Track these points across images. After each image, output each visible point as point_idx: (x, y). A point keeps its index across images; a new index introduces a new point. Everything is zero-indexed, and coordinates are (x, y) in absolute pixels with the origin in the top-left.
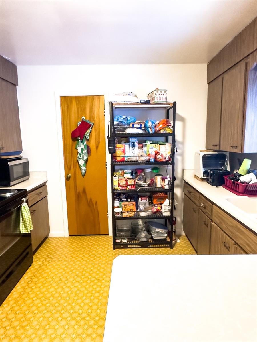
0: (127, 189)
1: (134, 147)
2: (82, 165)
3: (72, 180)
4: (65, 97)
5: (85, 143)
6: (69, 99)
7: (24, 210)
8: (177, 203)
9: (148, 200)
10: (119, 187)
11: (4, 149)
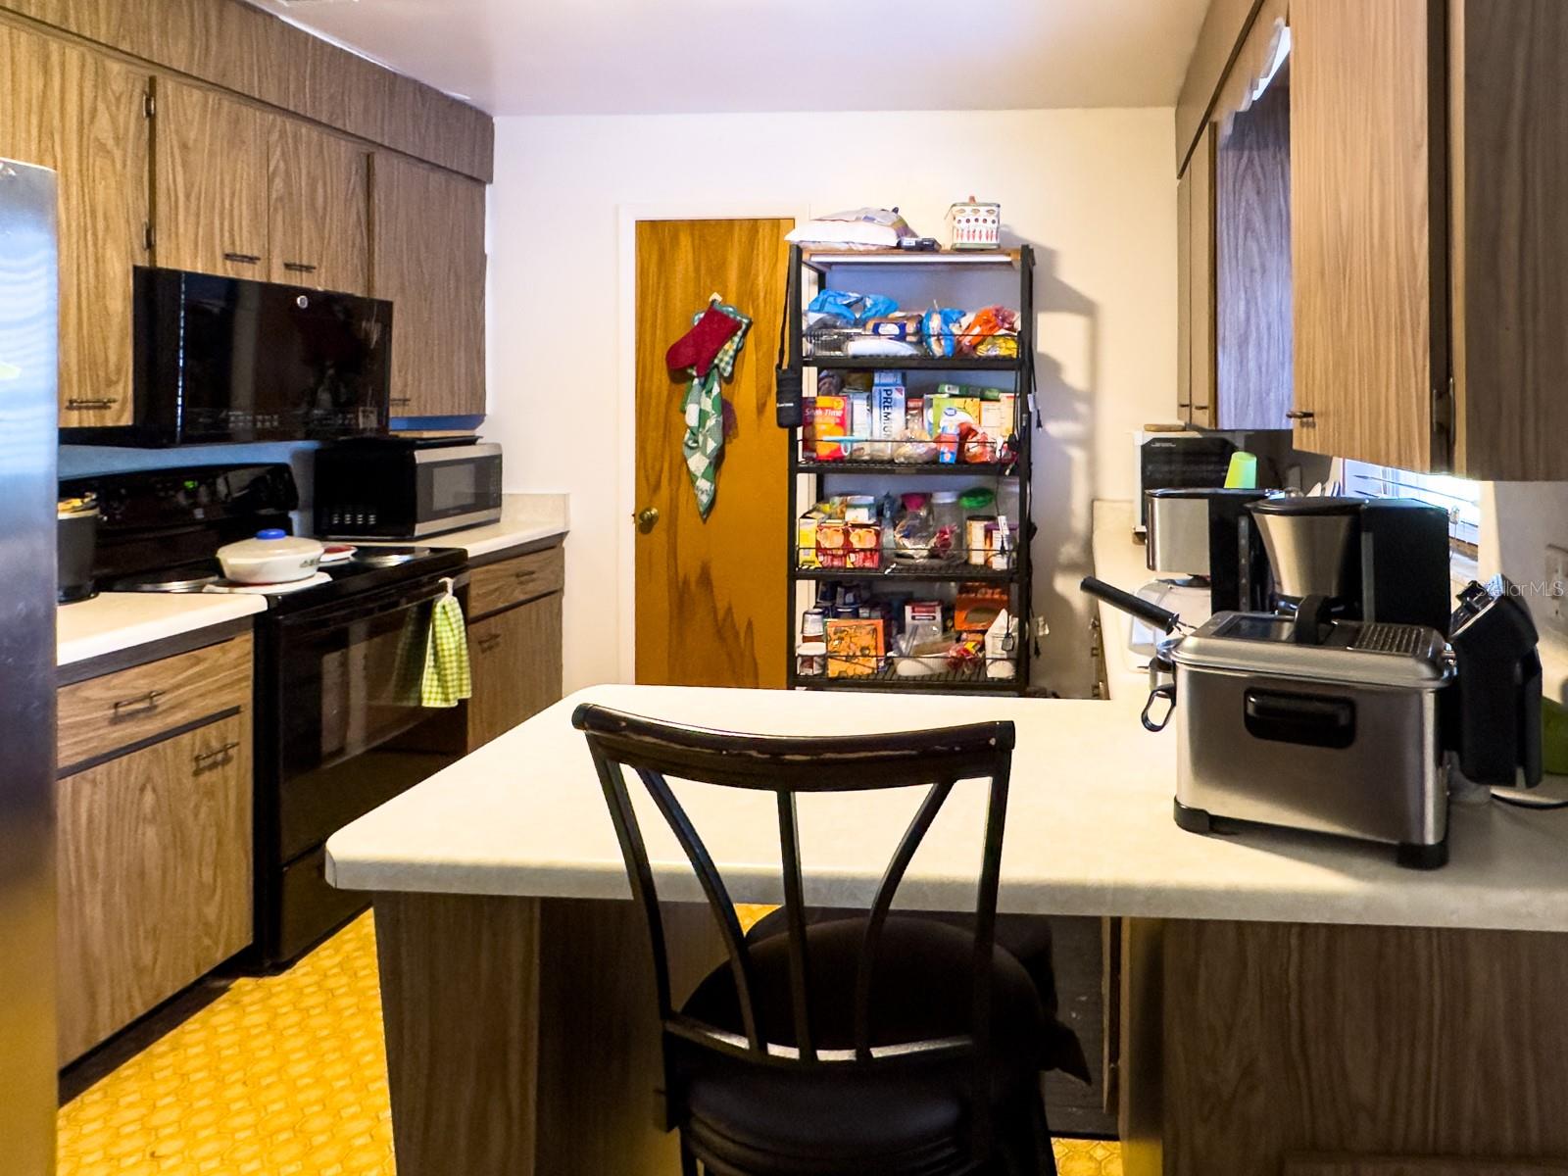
0: (849, 565)
1: (888, 407)
2: (699, 474)
3: (659, 532)
4: (653, 223)
5: (716, 390)
6: (669, 229)
7: (441, 620)
8: (1047, 632)
9: (938, 616)
10: (817, 556)
11: (407, 403)
